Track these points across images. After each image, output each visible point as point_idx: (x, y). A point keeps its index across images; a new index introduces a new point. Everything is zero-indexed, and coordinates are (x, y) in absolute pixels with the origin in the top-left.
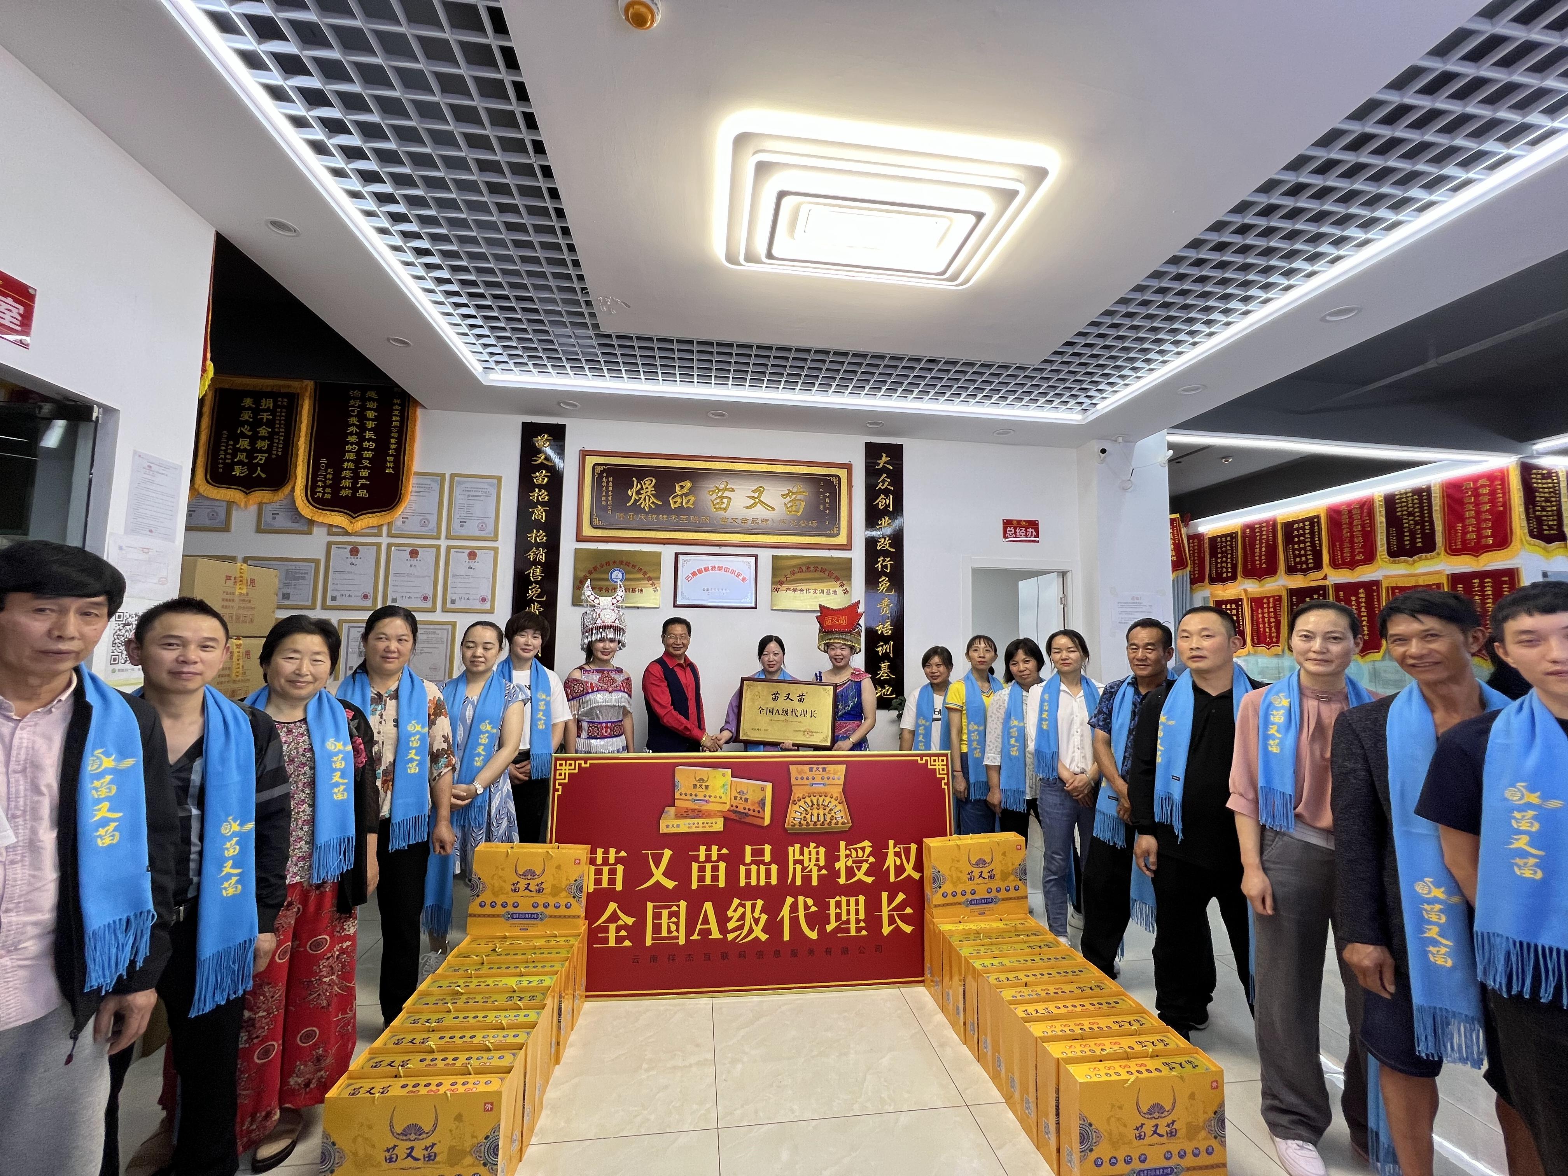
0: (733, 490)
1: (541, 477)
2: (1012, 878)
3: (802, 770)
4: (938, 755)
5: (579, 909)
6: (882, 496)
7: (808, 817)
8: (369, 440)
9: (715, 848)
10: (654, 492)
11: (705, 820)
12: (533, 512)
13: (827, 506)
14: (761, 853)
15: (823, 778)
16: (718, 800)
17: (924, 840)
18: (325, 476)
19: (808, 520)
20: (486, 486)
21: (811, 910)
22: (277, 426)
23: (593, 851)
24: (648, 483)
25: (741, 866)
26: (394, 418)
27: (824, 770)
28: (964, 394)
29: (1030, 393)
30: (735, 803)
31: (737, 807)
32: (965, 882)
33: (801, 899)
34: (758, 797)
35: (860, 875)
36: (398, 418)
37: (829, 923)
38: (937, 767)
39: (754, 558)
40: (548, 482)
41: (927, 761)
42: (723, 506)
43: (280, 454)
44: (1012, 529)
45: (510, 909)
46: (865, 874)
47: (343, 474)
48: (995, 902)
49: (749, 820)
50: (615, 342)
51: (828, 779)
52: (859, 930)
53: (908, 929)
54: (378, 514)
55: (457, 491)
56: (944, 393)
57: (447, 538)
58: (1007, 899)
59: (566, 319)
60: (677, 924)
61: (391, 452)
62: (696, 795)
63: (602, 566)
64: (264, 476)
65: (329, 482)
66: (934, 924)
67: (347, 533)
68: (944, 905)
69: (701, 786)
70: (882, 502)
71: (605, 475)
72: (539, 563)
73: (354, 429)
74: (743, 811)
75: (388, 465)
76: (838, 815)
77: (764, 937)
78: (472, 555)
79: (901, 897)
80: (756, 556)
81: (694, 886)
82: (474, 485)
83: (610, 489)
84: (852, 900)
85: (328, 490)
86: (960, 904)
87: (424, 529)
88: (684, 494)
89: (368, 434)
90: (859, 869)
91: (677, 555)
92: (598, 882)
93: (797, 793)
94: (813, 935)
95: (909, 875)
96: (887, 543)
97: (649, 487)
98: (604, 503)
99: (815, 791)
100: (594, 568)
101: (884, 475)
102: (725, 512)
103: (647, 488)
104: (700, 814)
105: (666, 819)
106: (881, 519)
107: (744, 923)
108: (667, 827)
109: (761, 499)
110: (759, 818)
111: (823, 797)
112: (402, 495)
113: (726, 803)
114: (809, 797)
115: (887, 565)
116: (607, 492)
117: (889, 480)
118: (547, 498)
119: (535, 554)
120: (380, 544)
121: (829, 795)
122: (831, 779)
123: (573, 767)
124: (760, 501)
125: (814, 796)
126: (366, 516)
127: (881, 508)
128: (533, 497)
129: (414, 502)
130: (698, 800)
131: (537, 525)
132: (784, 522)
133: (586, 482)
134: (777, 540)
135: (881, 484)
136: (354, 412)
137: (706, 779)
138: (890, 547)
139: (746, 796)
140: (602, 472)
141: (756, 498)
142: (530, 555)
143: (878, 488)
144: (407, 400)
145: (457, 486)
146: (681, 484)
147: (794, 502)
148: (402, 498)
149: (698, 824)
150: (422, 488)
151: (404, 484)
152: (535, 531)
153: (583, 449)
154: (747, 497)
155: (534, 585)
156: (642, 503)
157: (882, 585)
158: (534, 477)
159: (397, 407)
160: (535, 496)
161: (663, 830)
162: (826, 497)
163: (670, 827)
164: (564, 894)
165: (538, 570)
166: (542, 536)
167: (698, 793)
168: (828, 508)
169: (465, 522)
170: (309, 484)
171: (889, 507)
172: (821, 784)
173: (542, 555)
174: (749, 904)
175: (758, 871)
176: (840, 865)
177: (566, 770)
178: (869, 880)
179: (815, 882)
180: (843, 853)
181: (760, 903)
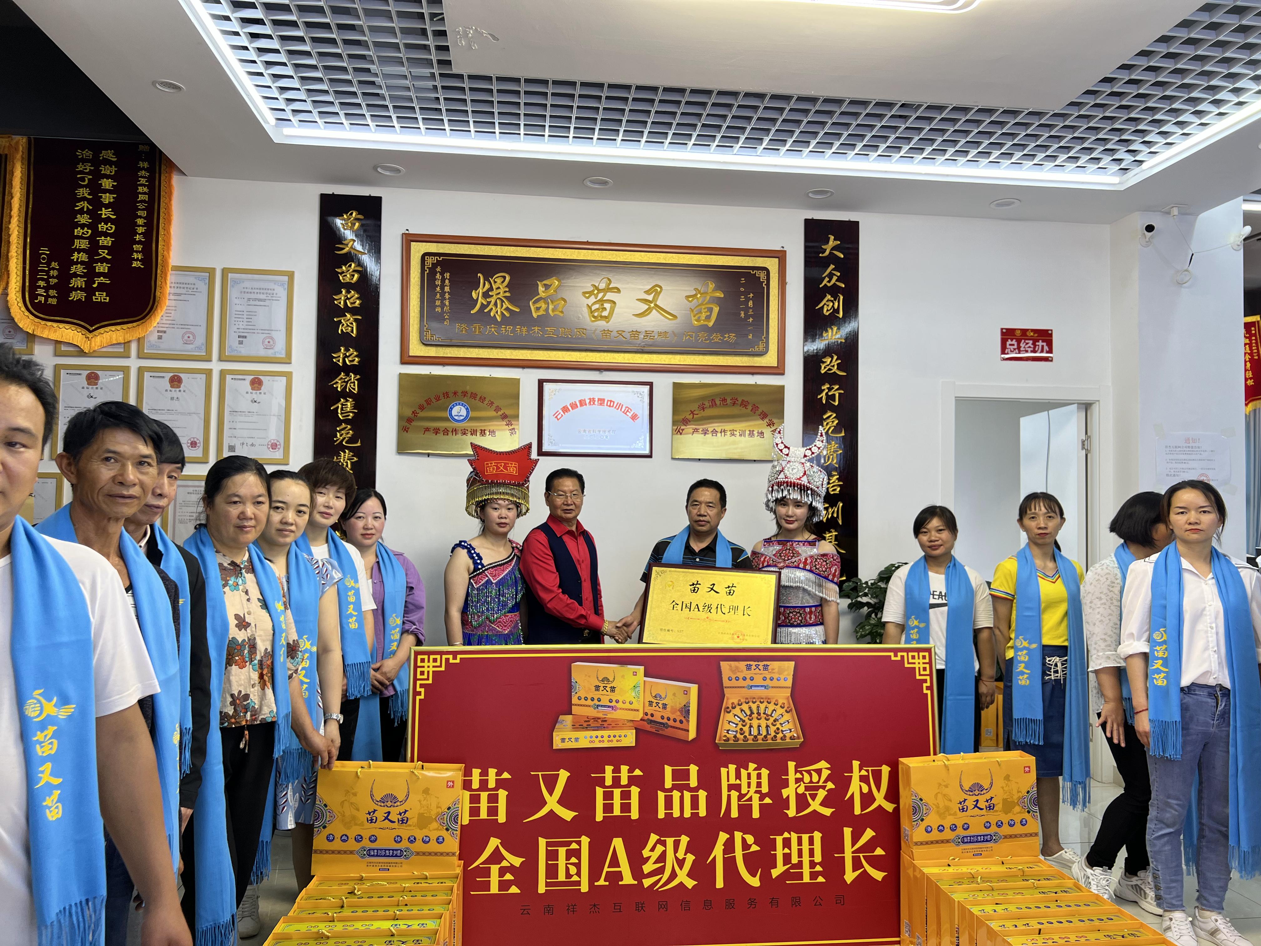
0: (618, 290)
1: (348, 274)
2: (1017, 809)
3: (737, 668)
5: (453, 844)
6: (829, 297)
7: (746, 729)
8: (107, 220)
9: (624, 769)
10: (508, 294)
11: (612, 733)
12: (340, 322)
13: (751, 312)
14: (686, 775)
15: (765, 679)
16: (627, 706)
17: (900, 759)
18: (47, 273)
19: (723, 331)
20: (272, 286)
21: (752, 849)
23: (468, 773)
24: (499, 280)
25: (659, 792)
26: (140, 189)
27: (766, 667)
28: (951, 150)
29: (1047, 147)
30: (649, 710)
31: (652, 715)
32: (955, 814)
33: (738, 835)
34: (680, 702)
35: (815, 805)
36: (146, 190)
37: (775, 867)
38: (917, 666)
39: (647, 387)
40: (359, 279)
41: (902, 657)
42: (605, 314)
44: (1014, 342)
45: (366, 843)
46: (822, 804)
47: (73, 269)
48: (996, 841)
49: (669, 732)
50: (466, 85)
51: (772, 679)
52: (814, 875)
53: (878, 875)
54: (125, 326)
55: (233, 293)
56: (923, 149)
57: (220, 359)
58: (1011, 836)
59: (403, 54)
60: (578, 866)
61: (138, 238)
62: (599, 700)
63: (438, 399)
65: (53, 281)
66: (914, 867)
67: (81, 353)
68: (927, 843)
69: (605, 687)
71: (439, 269)
72: (351, 394)
73: (85, 205)
74: (661, 721)
75: (135, 256)
76: (786, 727)
77: (690, 883)
78: (256, 383)
79: (869, 834)
80: (651, 384)
81: (599, 817)
82: (255, 285)
83: (447, 289)
84: (805, 837)
85: (52, 292)
86: (948, 841)
87: (190, 347)
88: (548, 297)
89: (105, 213)
90: (814, 797)
91: (541, 383)
92: (474, 811)
93: (731, 697)
94: (755, 882)
95: (880, 806)
96: (833, 366)
97: (501, 286)
98: (438, 310)
99: (754, 695)
100: (426, 401)
101: (832, 266)
102: (607, 322)
103: (499, 288)
104: (606, 724)
105: (561, 730)
106: (827, 331)
107: (664, 866)
108: (563, 740)
109: (657, 303)
110: (682, 729)
111: (765, 703)
112: (157, 299)
113: (638, 710)
114: (747, 703)
115: (834, 395)
116: (443, 293)
117: (839, 274)
118: (358, 302)
119: (345, 382)
120: (128, 368)
121: (773, 701)
122: (775, 680)
123: (438, 664)
124: (656, 305)
125: (754, 703)
126: (107, 329)
127: (827, 314)
128: (339, 301)
129: (174, 308)
130: (602, 706)
131: (346, 340)
132: (689, 335)
133: (412, 279)
134: (679, 361)
135: (827, 279)
136: (84, 181)
137: (611, 679)
138: (839, 367)
139: (664, 702)
140: (434, 265)
141: (651, 302)
142: (337, 382)
143: (823, 284)
144: (157, 163)
145: (233, 286)
146: (545, 282)
147: (703, 307)
148: (156, 303)
149: (602, 737)
150: (183, 288)
151: (158, 283)
152: (342, 349)
153: (407, 232)
154: (638, 300)
155: (344, 425)
156: (492, 309)
157: (827, 424)
158: (339, 270)
159: (143, 173)
160: (341, 299)
161: (557, 744)
162: (749, 299)
163: (567, 740)
164: (435, 825)
165: (349, 404)
166: (353, 356)
167: (601, 697)
168: (751, 316)
169: (245, 337)
170: (27, 284)
171: (838, 313)
172: (762, 686)
173: (353, 383)
174: (669, 841)
175: (682, 798)
176: (789, 793)
177: (429, 667)
178: (827, 812)
179: (756, 814)
180: (792, 776)
181: (684, 840)
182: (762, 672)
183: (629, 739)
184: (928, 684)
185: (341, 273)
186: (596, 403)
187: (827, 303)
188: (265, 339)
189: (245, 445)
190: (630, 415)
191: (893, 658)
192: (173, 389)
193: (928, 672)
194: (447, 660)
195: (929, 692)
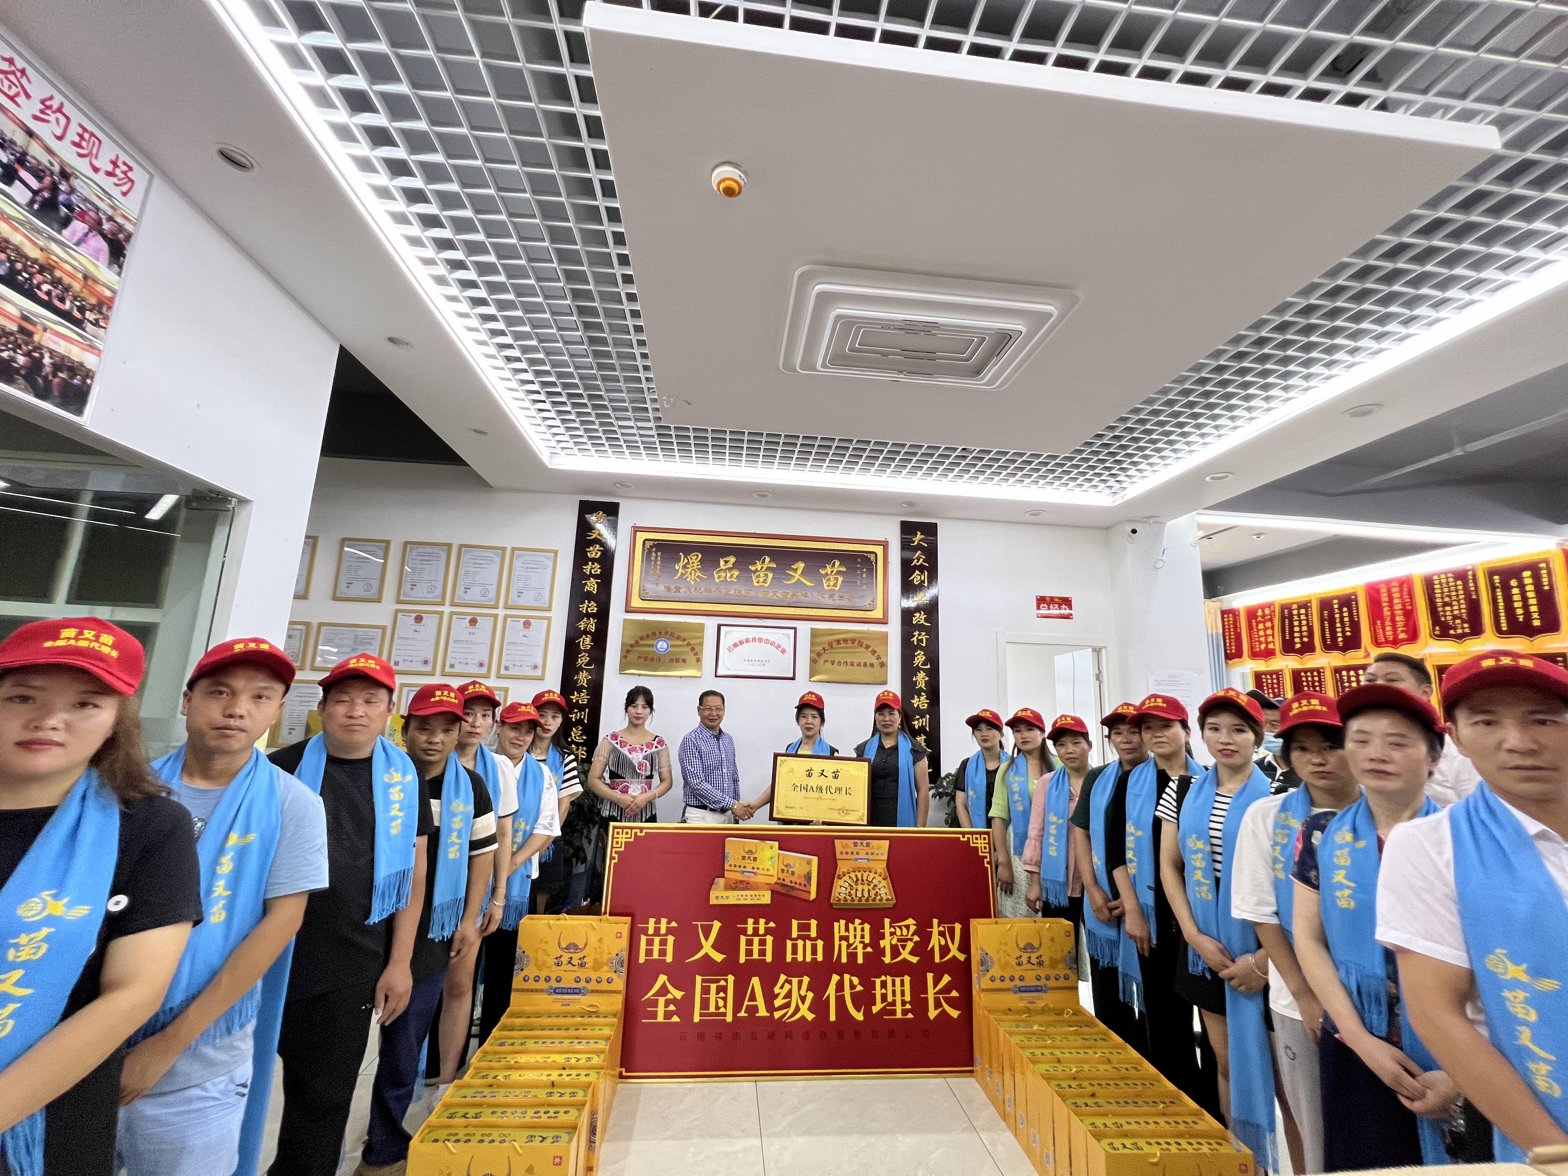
1: (594, 552)
3: (847, 845)
5: (620, 984)
6: (917, 572)
7: (853, 892)
9: (762, 921)
10: (699, 567)
11: (753, 893)
12: (586, 584)
13: (865, 581)
14: (807, 928)
15: (867, 854)
16: (765, 872)
17: (969, 920)
20: (543, 559)
21: (857, 989)
24: (694, 558)
25: (787, 940)
27: (868, 845)
28: (997, 478)
29: (1061, 478)
30: (781, 876)
31: (784, 880)
32: (1013, 967)
34: (803, 871)
35: (905, 954)
37: (874, 1004)
38: (979, 845)
39: (792, 631)
40: (601, 555)
41: (969, 839)
44: (1045, 605)
45: (553, 983)
46: (910, 953)
48: (1045, 992)
49: (795, 893)
50: (672, 432)
51: (872, 854)
52: (905, 1012)
53: (954, 1013)
55: (517, 564)
57: (505, 608)
58: (1057, 988)
59: (630, 413)
60: (725, 999)
62: (745, 867)
63: (648, 636)
68: (991, 990)
69: (749, 858)
71: (654, 549)
72: (589, 633)
74: (790, 884)
76: (883, 892)
77: (810, 1016)
78: (527, 624)
79: (946, 979)
80: (795, 629)
82: (532, 558)
83: (659, 563)
84: (898, 980)
86: (1008, 990)
87: (485, 599)
88: (727, 569)
90: (904, 947)
91: (719, 626)
92: (647, 953)
93: (842, 868)
94: (859, 1017)
95: (954, 956)
96: (922, 619)
97: (695, 561)
99: (859, 866)
100: (641, 638)
101: (919, 552)
103: (693, 562)
104: (749, 886)
105: (715, 890)
106: (917, 595)
107: (790, 1001)
108: (717, 898)
110: (806, 892)
111: (868, 873)
113: (773, 876)
114: (854, 872)
115: (923, 639)
116: (656, 565)
117: (924, 557)
118: (599, 571)
119: (586, 624)
121: (873, 871)
122: (875, 855)
123: (629, 836)
125: (859, 872)
127: (917, 583)
130: (747, 872)
131: (589, 596)
132: (823, 596)
133: (636, 556)
134: (815, 613)
135: (916, 560)
137: (754, 851)
138: (926, 620)
139: (793, 870)
140: (652, 547)
142: (581, 625)
143: (913, 564)
145: (517, 559)
146: (725, 559)
147: (833, 577)
149: (746, 896)
152: (586, 602)
153: (635, 525)
155: (583, 654)
156: (688, 576)
157: (917, 660)
158: (588, 550)
160: (587, 569)
161: (713, 901)
162: (863, 572)
163: (720, 898)
165: (588, 639)
166: (593, 606)
167: (746, 865)
168: (865, 584)
169: (523, 593)
171: (924, 583)
172: (865, 859)
173: (592, 625)
174: (795, 981)
175: (804, 946)
176: (885, 943)
177: (622, 838)
178: (914, 960)
179: (860, 960)
180: (887, 930)
181: (806, 980)
182: (865, 848)
183: (766, 898)
185: (590, 552)
186: (757, 641)
187: (917, 577)
189: (516, 666)
190: (780, 650)
191: (962, 839)
194: (636, 833)
195: (989, 866)
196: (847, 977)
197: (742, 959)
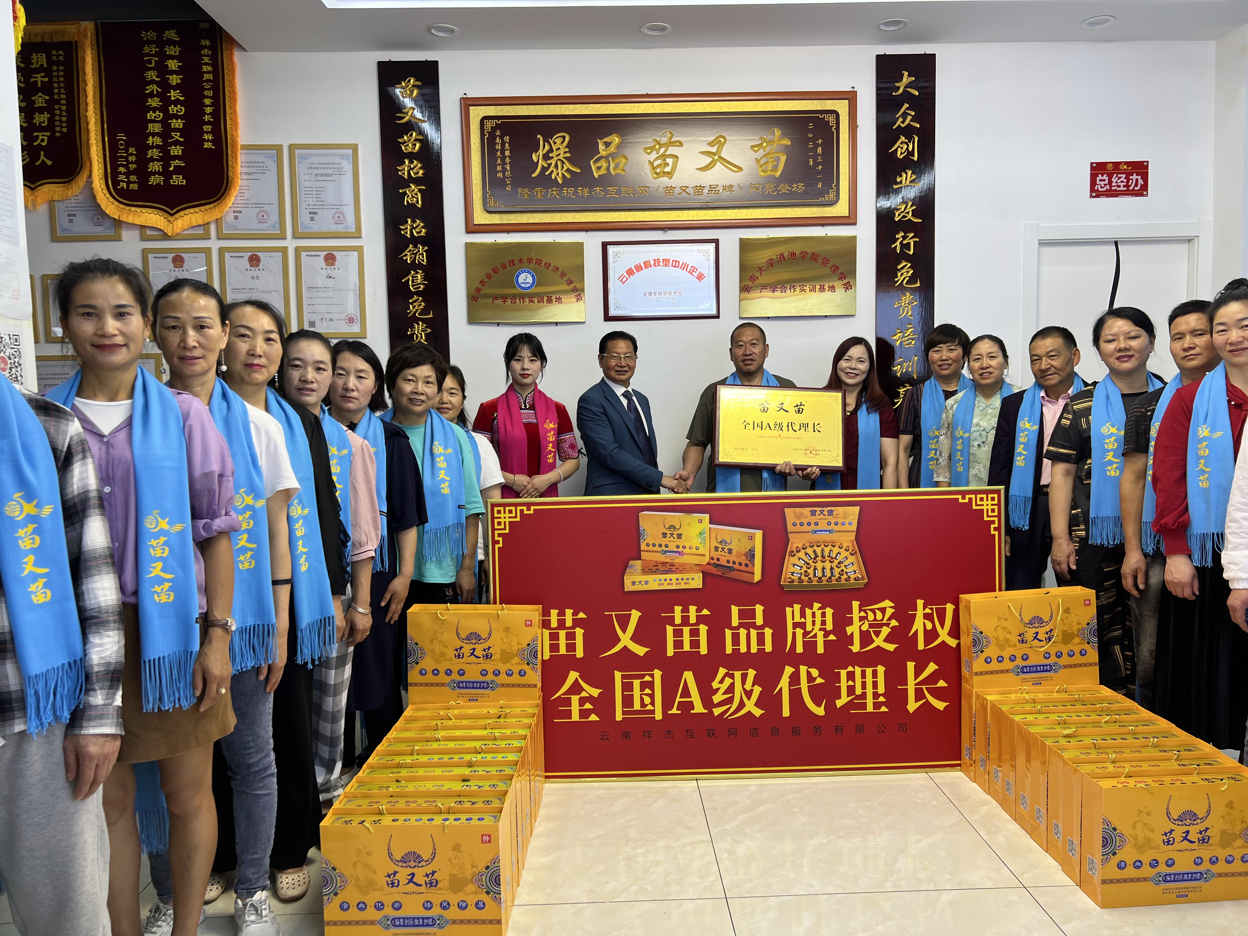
0: (681, 144)
1: (409, 144)
2: (1077, 640)
3: (802, 514)
4: (987, 492)
5: (535, 677)
6: (903, 139)
7: (811, 571)
8: (176, 102)
9: (693, 609)
10: (568, 155)
11: (680, 576)
12: (405, 193)
13: (820, 159)
14: (752, 614)
15: (829, 524)
16: (694, 551)
17: (964, 597)
18: (126, 158)
19: (790, 182)
20: (338, 160)
21: (817, 682)
22: (56, 91)
23: (546, 613)
24: (559, 141)
25: (727, 630)
26: (205, 68)
27: (830, 513)
30: (715, 555)
31: (718, 560)
32: (1014, 645)
34: (745, 546)
35: (879, 642)
36: (210, 68)
37: (839, 697)
38: (985, 508)
39: (713, 245)
40: (421, 148)
41: (970, 499)
42: (668, 169)
43: (65, 130)
44: (1105, 177)
45: (455, 676)
46: (886, 640)
47: (150, 153)
48: (1055, 670)
49: (734, 575)
51: (836, 524)
52: (878, 705)
53: (940, 705)
54: (203, 208)
55: (301, 170)
57: (294, 237)
58: (1070, 666)
60: (652, 696)
61: (206, 118)
62: (667, 546)
63: (504, 267)
64: (49, 163)
65: (133, 167)
66: (975, 695)
67: (165, 237)
68: (987, 673)
69: (672, 535)
70: (901, 148)
71: (498, 133)
72: (420, 266)
73: (154, 88)
74: (727, 565)
75: (206, 137)
76: (850, 569)
77: (758, 712)
78: (330, 259)
79: (932, 667)
80: (716, 242)
82: (321, 159)
83: (507, 153)
84: (869, 671)
85: (133, 178)
87: (264, 225)
88: (609, 155)
89: (174, 95)
90: (877, 634)
91: (605, 245)
92: (554, 647)
93: (795, 542)
94: (820, 711)
95: (943, 642)
96: (908, 213)
97: (560, 147)
98: (500, 175)
99: (818, 540)
100: (493, 270)
101: (906, 105)
102: (670, 178)
103: (559, 149)
104: (673, 568)
105: (631, 574)
106: (901, 176)
107: (733, 697)
108: (634, 583)
109: (722, 155)
110: (748, 572)
111: (830, 547)
112: (230, 179)
113: (704, 555)
114: (811, 547)
115: (909, 243)
116: (503, 158)
117: (914, 113)
118: (421, 172)
119: (413, 254)
120: (209, 249)
121: (838, 545)
122: (840, 524)
123: (513, 514)
124: (720, 157)
125: (818, 546)
126: (187, 211)
127: (901, 157)
128: (403, 172)
129: (246, 188)
130: (669, 552)
131: (412, 212)
132: (755, 187)
133: (472, 145)
134: (746, 215)
135: (901, 120)
136: (151, 64)
137: (678, 527)
138: (915, 217)
139: (730, 547)
140: (494, 129)
141: (715, 154)
142: (406, 255)
143: (896, 125)
144: (219, 40)
145: (300, 163)
146: (605, 140)
147: (770, 156)
148: (230, 184)
149: (671, 580)
150: (254, 167)
151: (230, 163)
152: (409, 220)
153: (465, 96)
154: (701, 153)
155: (415, 297)
156: (553, 171)
157: (902, 274)
158: (401, 140)
159: (206, 51)
160: (405, 170)
161: (628, 586)
162: (818, 145)
163: (637, 583)
164: (516, 660)
165: (419, 276)
166: (420, 227)
167: (668, 543)
168: (820, 163)
169: (316, 213)
170: (109, 171)
171: (913, 156)
172: (826, 531)
173: (421, 255)
174: (738, 674)
175: (748, 636)
176: (853, 629)
177: (505, 518)
178: (891, 647)
179: (820, 650)
180: (856, 614)
181: (752, 673)
182: (827, 517)
183: (696, 582)
184: (996, 525)
185: (403, 143)
186: (661, 264)
187: (901, 146)
188: (335, 214)
189: (324, 320)
190: (696, 275)
191: (961, 501)
192: (253, 268)
193: (996, 514)
194: (522, 511)
195: (996, 533)
196: (803, 669)
197: (670, 652)
